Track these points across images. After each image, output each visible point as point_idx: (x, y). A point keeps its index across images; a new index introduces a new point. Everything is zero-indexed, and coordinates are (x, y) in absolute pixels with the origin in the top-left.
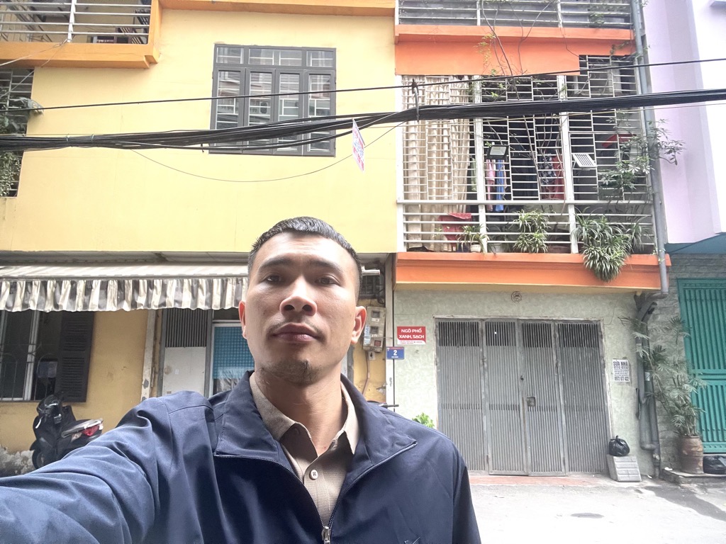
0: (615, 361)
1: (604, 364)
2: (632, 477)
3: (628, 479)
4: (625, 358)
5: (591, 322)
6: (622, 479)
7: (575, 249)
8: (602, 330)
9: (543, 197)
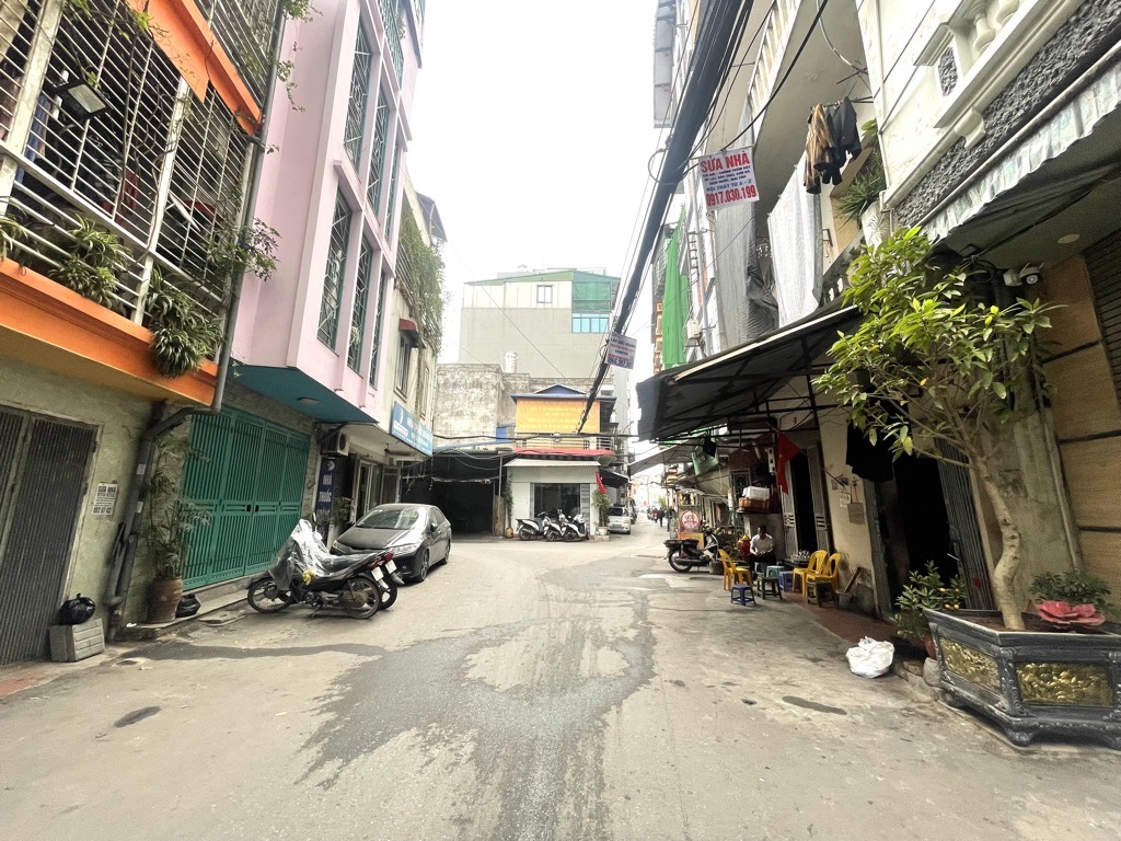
0: (101, 485)
1: (86, 489)
2: (94, 650)
3: (89, 653)
4: (114, 482)
5: (87, 425)
6: (80, 657)
7: (138, 318)
8: (98, 439)
9: (117, 220)
